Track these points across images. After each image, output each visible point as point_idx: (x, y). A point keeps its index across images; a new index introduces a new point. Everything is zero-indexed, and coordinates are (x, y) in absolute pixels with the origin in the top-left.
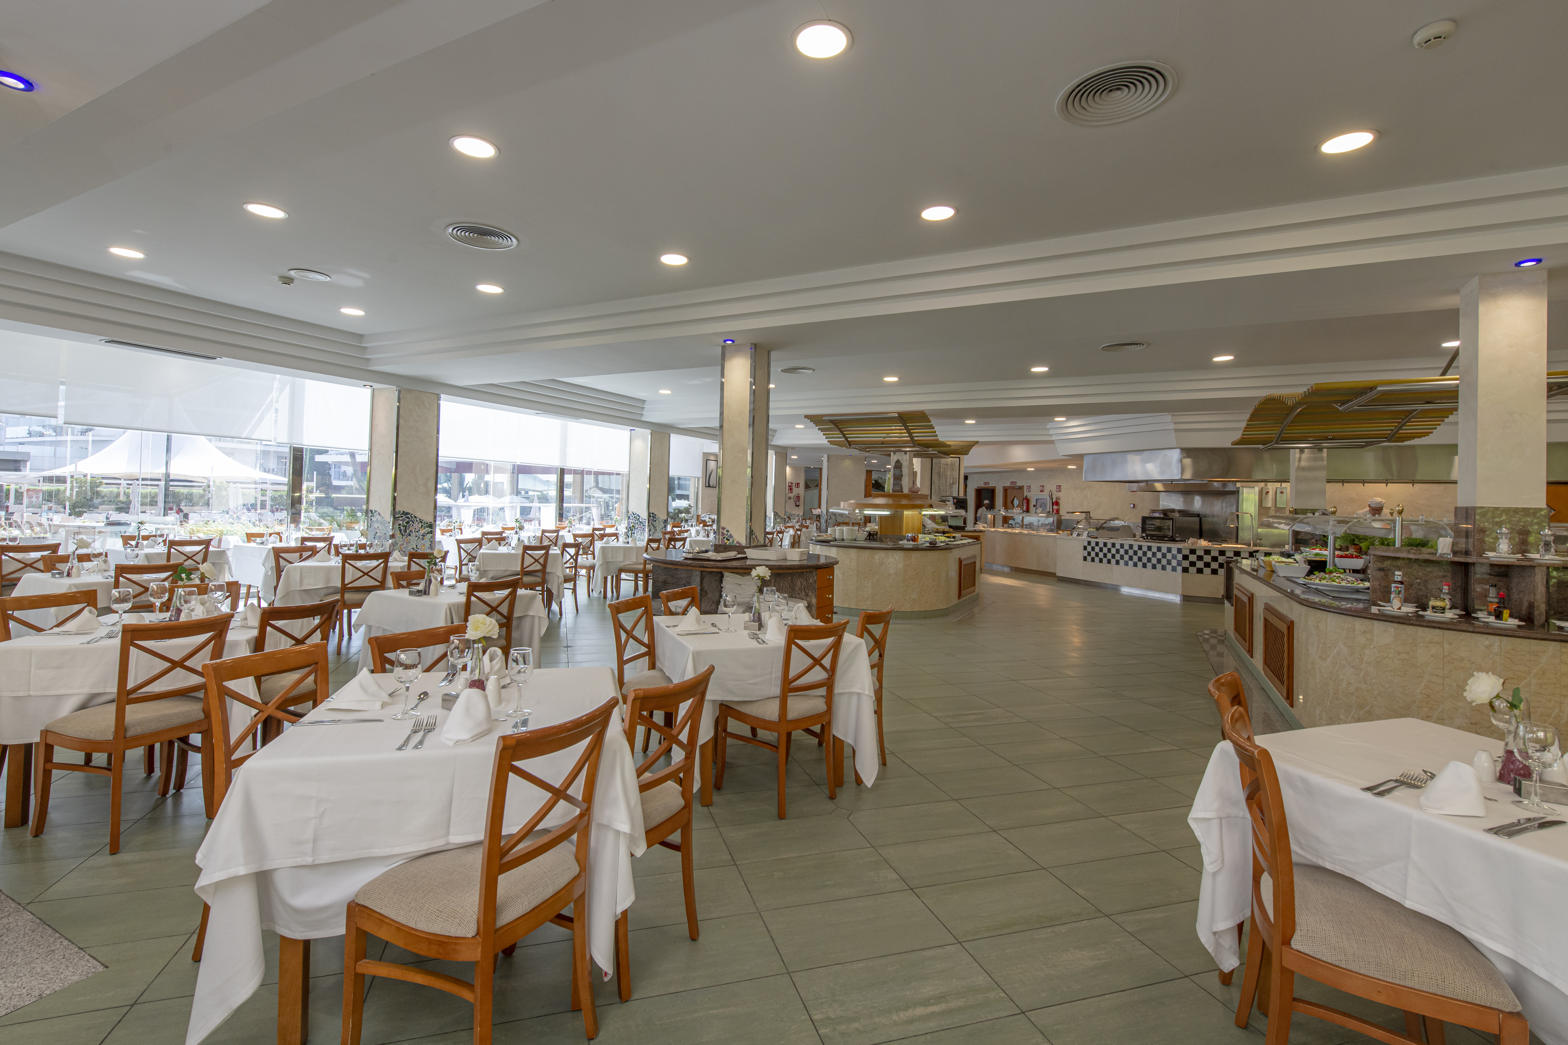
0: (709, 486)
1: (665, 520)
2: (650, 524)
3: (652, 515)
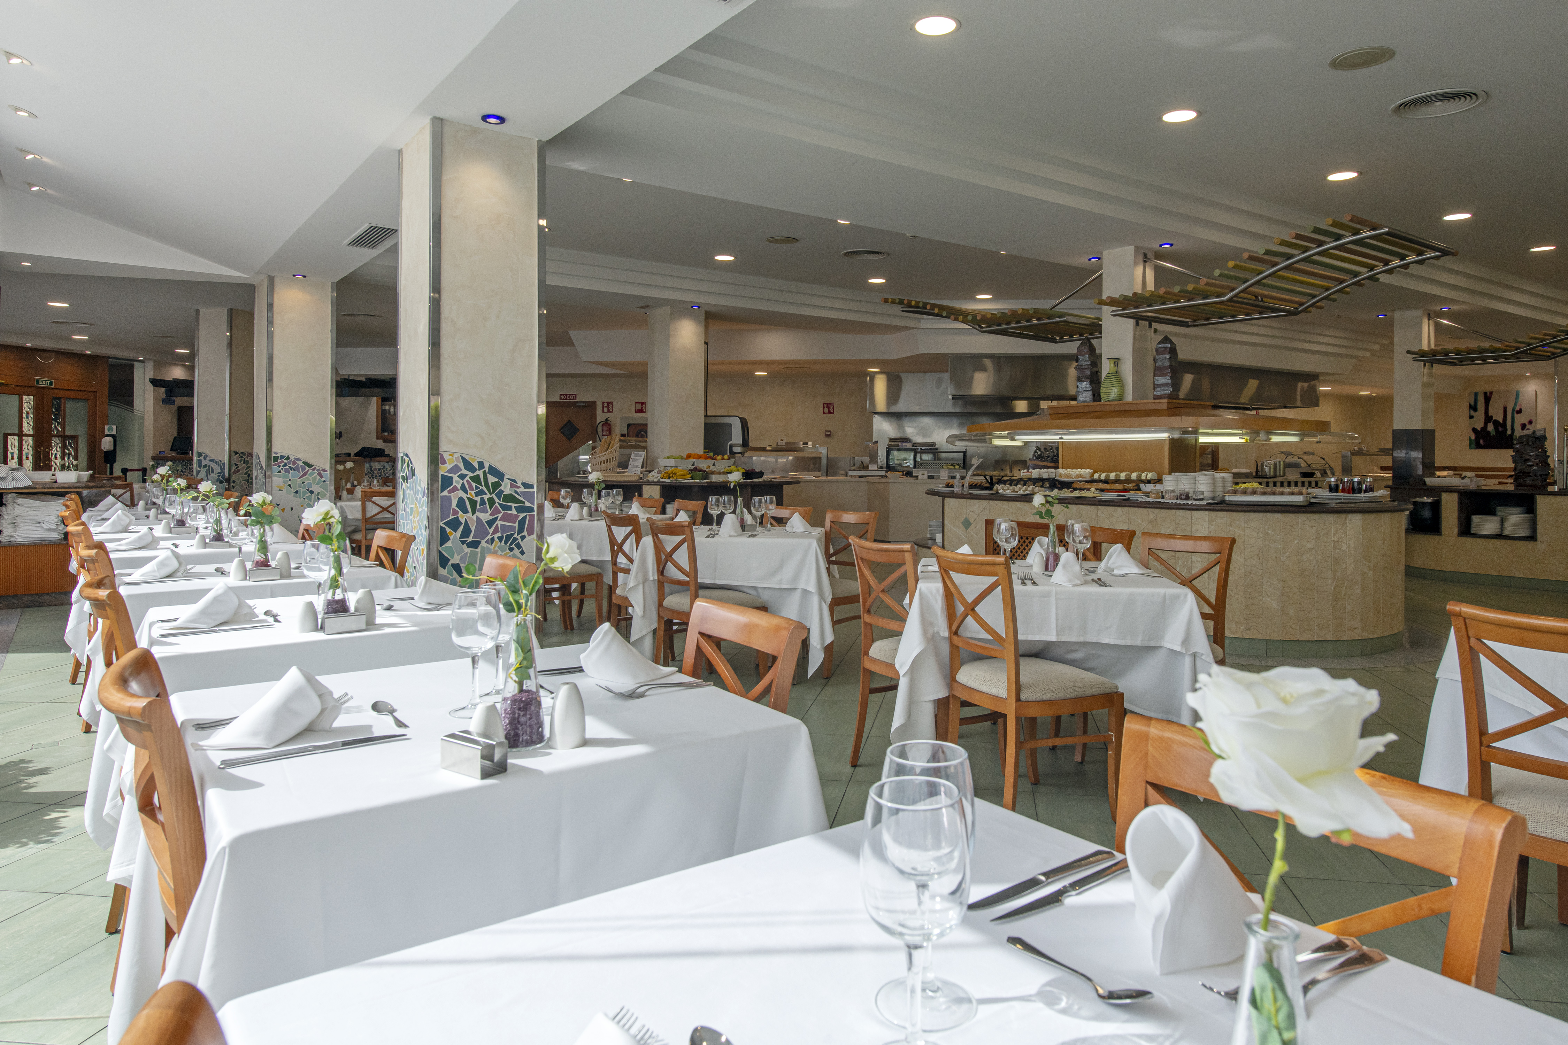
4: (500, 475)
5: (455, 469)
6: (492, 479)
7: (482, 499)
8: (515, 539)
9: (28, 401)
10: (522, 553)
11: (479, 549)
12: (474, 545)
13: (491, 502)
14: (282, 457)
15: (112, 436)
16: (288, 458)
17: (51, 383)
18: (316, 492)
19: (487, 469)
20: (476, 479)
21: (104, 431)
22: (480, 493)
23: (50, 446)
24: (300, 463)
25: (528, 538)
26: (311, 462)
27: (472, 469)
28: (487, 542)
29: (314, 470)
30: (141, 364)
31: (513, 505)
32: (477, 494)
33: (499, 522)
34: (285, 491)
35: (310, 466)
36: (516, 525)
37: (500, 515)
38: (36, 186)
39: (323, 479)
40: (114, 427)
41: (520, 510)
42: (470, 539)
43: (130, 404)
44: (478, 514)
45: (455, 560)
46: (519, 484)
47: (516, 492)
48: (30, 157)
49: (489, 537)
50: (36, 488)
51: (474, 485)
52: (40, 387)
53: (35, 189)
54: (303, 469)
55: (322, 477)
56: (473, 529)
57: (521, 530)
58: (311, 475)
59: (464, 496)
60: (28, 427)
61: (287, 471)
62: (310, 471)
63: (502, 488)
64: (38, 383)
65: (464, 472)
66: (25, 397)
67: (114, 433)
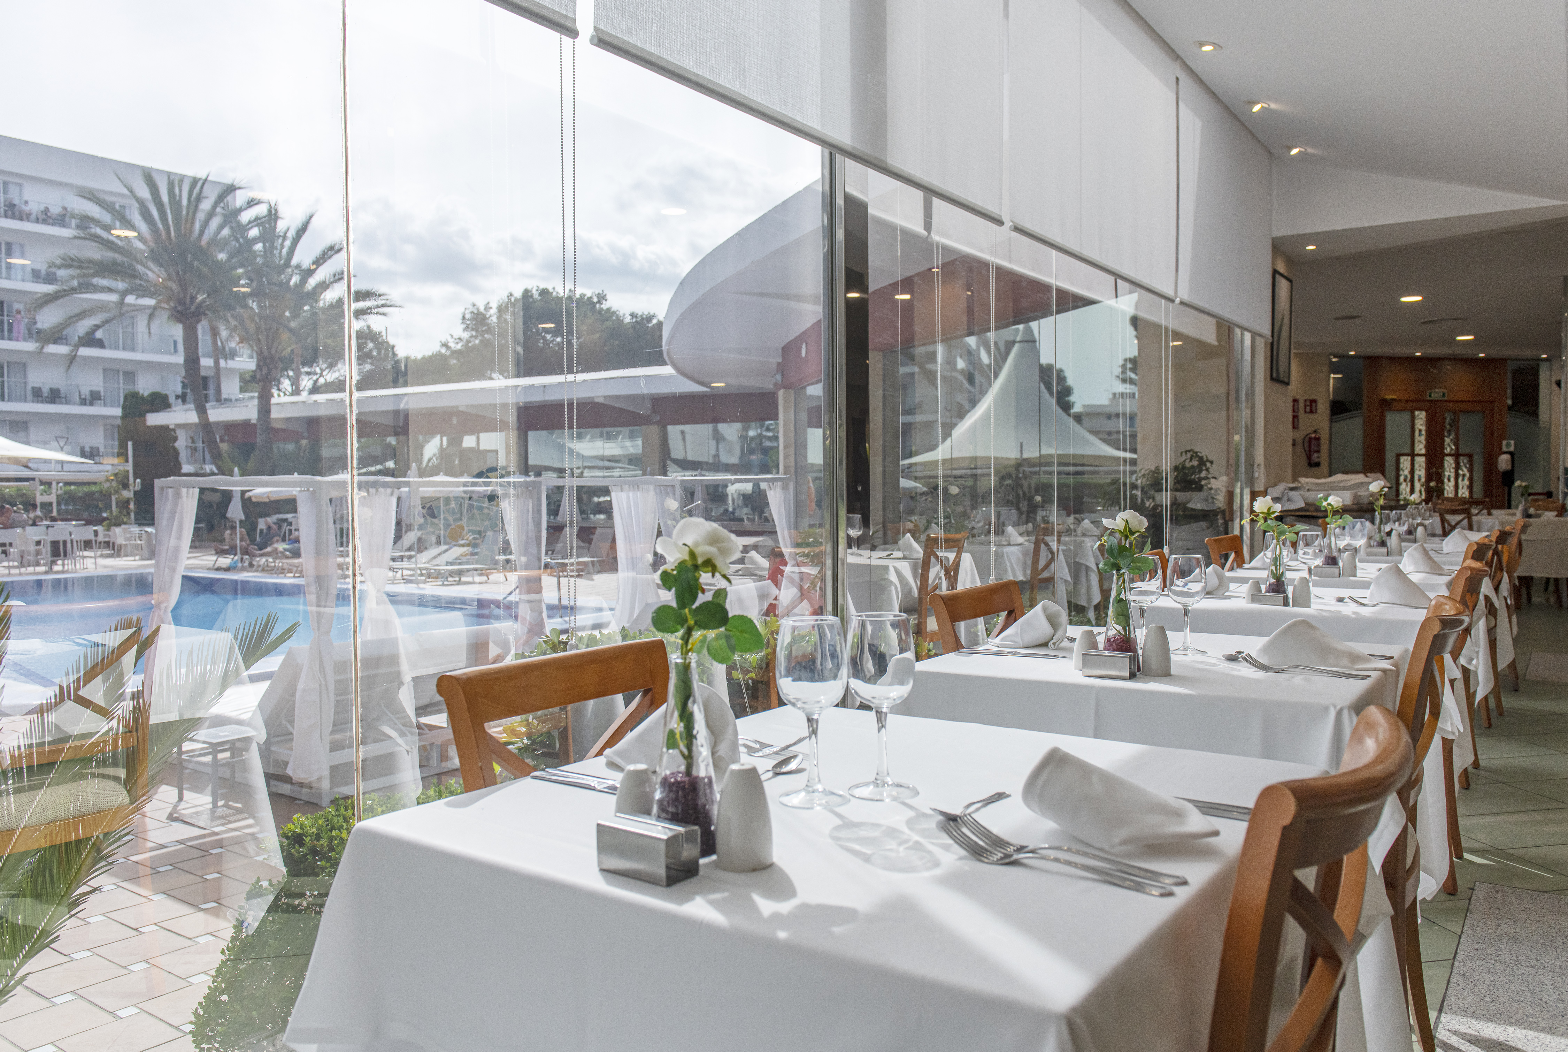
9: (1421, 417)
15: (1511, 453)
17: (1444, 395)
21: (1500, 446)
23: (1442, 466)
30: (1548, 364)
38: (1296, 147)
40: (1512, 442)
43: (1535, 414)
48: (1257, 108)
50: (1308, 511)
52: (1432, 401)
53: (1294, 151)
60: (1420, 447)
64: (1430, 396)
66: (1417, 413)
67: (1512, 449)
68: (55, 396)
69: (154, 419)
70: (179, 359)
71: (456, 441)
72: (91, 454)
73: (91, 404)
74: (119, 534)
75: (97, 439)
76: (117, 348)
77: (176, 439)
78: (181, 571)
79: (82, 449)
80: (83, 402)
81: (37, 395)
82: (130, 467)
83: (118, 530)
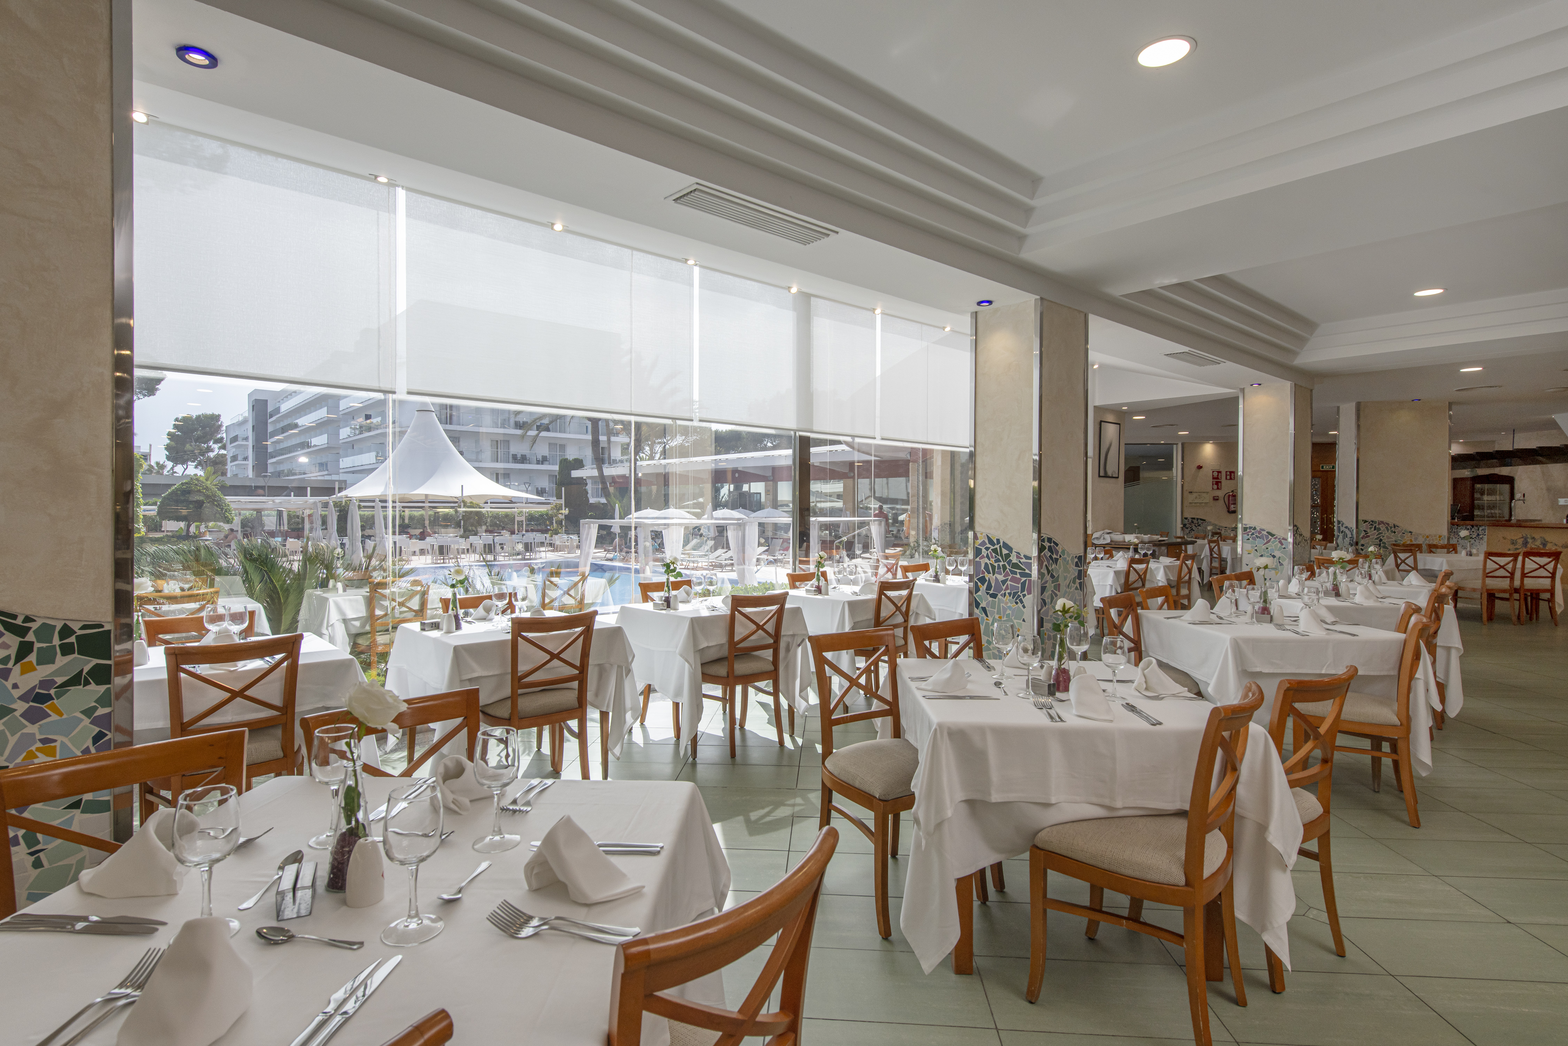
0: (1106, 476)
1: (1080, 558)
2: (1044, 571)
3: (1047, 544)
4: (1010, 549)
5: (983, 543)
6: (1005, 552)
7: (999, 565)
8: (1019, 596)
10: (1024, 607)
11: (997, 600)
12: (994, 596)
13: (1004, 567)
14: (1250, 528)
16: (1255, 529)
18: (1277, 556)
19: (1001, 544)
20: (995, 551)
22: (997, 561)
24: (1265, 533)
25: (1027, 596)
26: (1273, 532)
27: (993, 544)
28: (1001, 595)
29: (1275, 538)
31: (1018, 571)
32: (996, 561)
33: (1009, 582)
34: (1252, 554)
35: (1272, 535)
36: (1020, 586)
37: (1010, 577)
39: (1283, 546)
41: (1022, 575)
42: (991, 592)
44: (996, 575)
45: (983, 605)
46: (1022, 557)
47: (1020, 562)
49: (1003, 592)
51: (994, 554)
52: (1324, 471)
54: (1267, 537)
55: (1282, 544)
56: (993, 585)
57: (1023, 590)
58: (1273, 542)
59: (988, 562)
61: (1254, 539)
62: (1273, 539)
63: (1011, 558)
64: (1322, 468)
65: (988, 545)
68: (523, 459)
69: (575, 474)
70: (589, 437)
71: (738, 488)
72: (540, 492)
73: (542, 464)
74: (558, 540)
75: (545, 483)
76: (556, 431)
77: (586, 484)
78: (590, 561)
79: (537, 489)
80: (538, 462)
81: (515, 459)
82: (563, 501)
83: (556, 537)
